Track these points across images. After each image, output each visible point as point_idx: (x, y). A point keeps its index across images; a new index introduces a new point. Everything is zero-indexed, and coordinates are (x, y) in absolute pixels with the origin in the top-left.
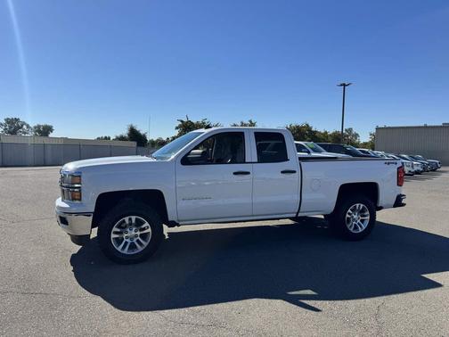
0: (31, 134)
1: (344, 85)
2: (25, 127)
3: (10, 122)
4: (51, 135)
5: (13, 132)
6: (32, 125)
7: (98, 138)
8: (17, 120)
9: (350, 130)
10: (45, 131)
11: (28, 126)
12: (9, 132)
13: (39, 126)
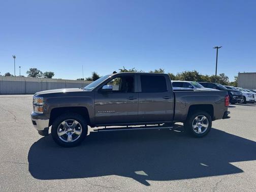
0: (43, 77)
1: (217, 48)
2: (40, 73)
3: (32, 70)
4: (53, 78)
5: (34, 76)
6: (43, 72)
7: (78, 80)
8: (36, 69)
9: (223, 75)
10: (50, 75)
11: (41, 73)
12: (32, 76)
13: (47, 73)
